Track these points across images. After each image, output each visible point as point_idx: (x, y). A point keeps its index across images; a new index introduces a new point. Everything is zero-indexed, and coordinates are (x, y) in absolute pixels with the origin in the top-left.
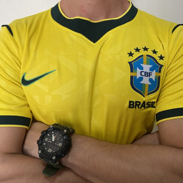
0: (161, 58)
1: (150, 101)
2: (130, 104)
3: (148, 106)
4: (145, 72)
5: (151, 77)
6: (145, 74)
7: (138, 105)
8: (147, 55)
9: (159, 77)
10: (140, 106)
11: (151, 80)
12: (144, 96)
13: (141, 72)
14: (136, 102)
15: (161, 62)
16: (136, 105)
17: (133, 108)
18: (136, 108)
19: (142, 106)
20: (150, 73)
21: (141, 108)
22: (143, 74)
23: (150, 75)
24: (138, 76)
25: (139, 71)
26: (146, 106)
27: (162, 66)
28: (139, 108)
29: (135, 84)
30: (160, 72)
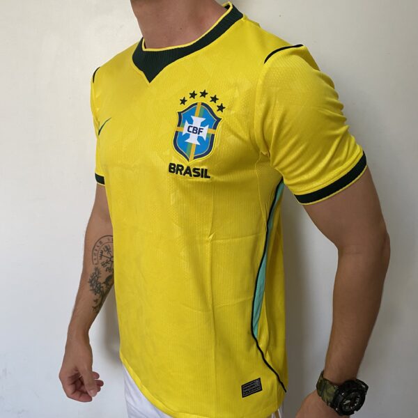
0: (221, 108)
1: (197, 167)
2: (170, 168)
3: (196, 174)
4: (194, 127)
5: (201, 134)
6: (194, 130)
7: (181, 170)
8: (203, 104)
9: (213, 136)
10: (183, 172)
11: (200, 139)
12: (188, 160)
13: (189, 127)
14: (179, 165)
15: (219, 114)
16: (178, 169)
17: (173, 172)
18: (177, 173)
19: (186, 173)
20: (200, 129)
21: (184, 175)
22: (191, 129)
23: (200, 131)
24: (185, 131)
25: (187, 125)
26: (193, 173)
27: (219, 120)
28: (181, 174)
29: (179, 143)
30: (215, 128)
